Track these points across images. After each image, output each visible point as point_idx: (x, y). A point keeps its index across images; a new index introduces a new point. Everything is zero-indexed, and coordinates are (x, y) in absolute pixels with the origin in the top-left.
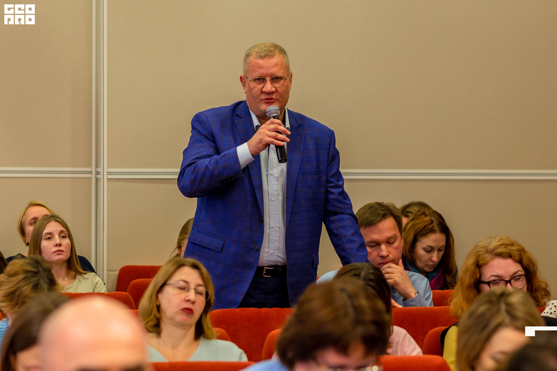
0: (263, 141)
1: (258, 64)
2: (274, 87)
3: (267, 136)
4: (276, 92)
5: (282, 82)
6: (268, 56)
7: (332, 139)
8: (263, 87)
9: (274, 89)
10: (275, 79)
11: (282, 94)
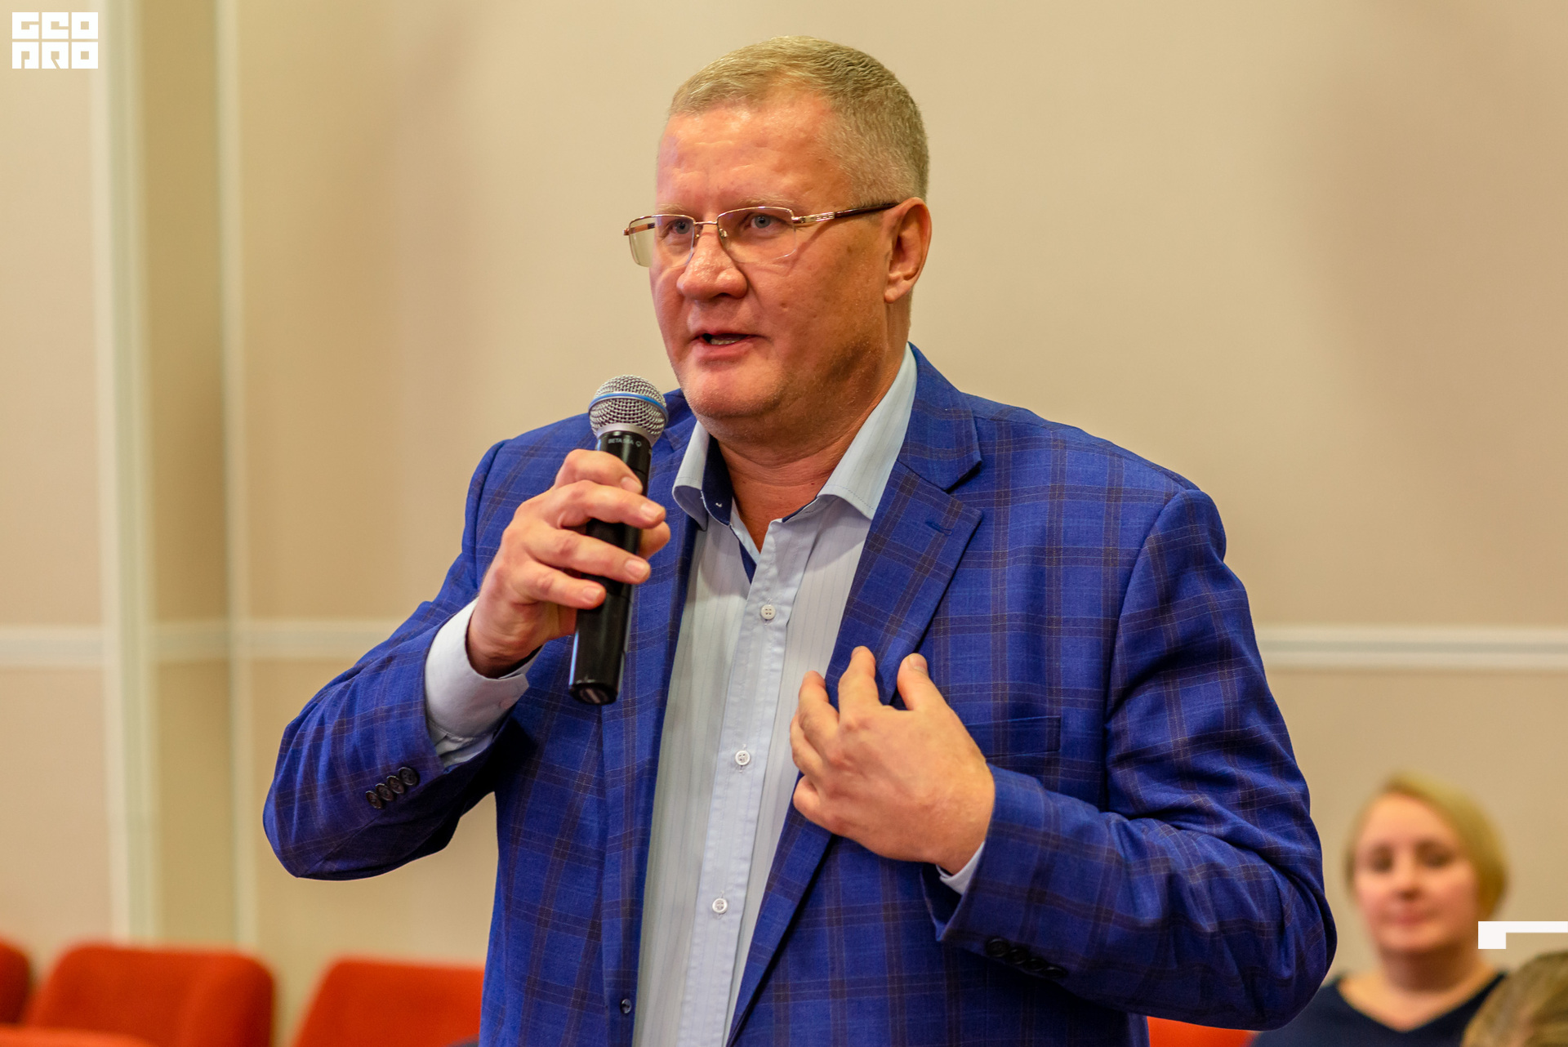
0: (508, 585)
1: (676, 144)
3: (527, 556)
4: (751, 299)
5: (788, 242)
6: (729, 98)
7: (1141, 546)
8: (682, 270)
9: (729, 278)
10: (753, 225)
11: (786, 310)
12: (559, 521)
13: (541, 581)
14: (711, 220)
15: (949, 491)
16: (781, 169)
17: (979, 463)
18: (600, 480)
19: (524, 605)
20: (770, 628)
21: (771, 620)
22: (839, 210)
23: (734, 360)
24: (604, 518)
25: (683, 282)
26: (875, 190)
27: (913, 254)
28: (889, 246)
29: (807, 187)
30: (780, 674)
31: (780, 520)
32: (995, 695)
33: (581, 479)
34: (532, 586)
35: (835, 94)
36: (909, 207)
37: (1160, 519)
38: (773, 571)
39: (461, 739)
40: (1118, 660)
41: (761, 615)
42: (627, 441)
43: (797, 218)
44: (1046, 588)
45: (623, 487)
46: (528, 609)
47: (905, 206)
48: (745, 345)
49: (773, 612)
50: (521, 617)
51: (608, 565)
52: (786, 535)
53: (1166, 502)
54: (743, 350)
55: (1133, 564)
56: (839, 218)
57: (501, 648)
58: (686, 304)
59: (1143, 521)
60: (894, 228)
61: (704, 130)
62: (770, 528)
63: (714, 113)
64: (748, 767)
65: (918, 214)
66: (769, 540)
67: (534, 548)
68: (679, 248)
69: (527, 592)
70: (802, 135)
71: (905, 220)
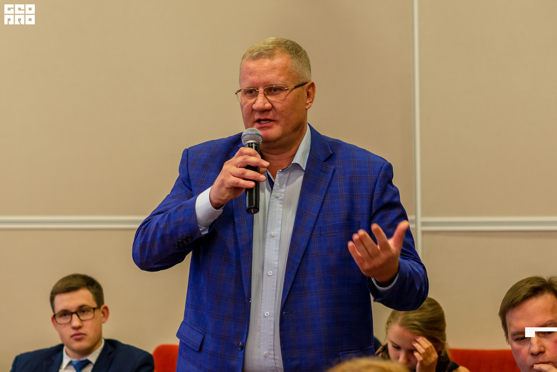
0: (226, 183)
1: (249, 69)
2: (270, 103)
3: (231, 175)
4: (273, 110)
5: (283, 95)
6: (263, 56)
7: (379, 175)
8: (254, 103)
9: (268, 105)
10: (272, 91)
11: (283, 113)
12: (239, 166)
13: (236, 181)
14: (261, 90)
15: (325, 161)
16: (280, 75)
17: (332, 154)
18: (250, 155)
19: (229, 188)
20: (278, 199)
21: (278, 197)
22: (295, 85)
23: (269, 127)
24: (252, 165)
25: (255, 106)
26: (303, 79)
27: (311, 96)
28: (306, 94)
29: (287, 80)
30: (282, 212)
31: (281, 170)
32: (343, 215)
33: (245, 155)
34: (234, 183)
35: (291, 54)
36: (311, 83)
37: (383, 168)
38: (278, 184)
39: (203, 228)
40: (373, 205)
41: (276, 196)
42: (254, 145)
43: (286, 88)
44: (354, 187)
45: (256, 157)
46: (230, 189)
47: (310, 83)
48: (272, 123)
49: (279, 195)
50: (228, 192)
51: (255, 177)
52: (281, 175)
53: (384, 165)
54: (271, 124)
55: (377, 180)
56: (296, 87)
57: (220, 201)
58: (254, 112)
59: (378, 169)
60: (307, 89)
61: (257, 65)
62: (278, 172)
63: (259, 60)
64: (275, 237)
65: (313, 85)
66: (277, 175)
67: (233, 173)
68: (250, 97)
69: (231, 185)
70: (285, 66)
71: (309, 87)
